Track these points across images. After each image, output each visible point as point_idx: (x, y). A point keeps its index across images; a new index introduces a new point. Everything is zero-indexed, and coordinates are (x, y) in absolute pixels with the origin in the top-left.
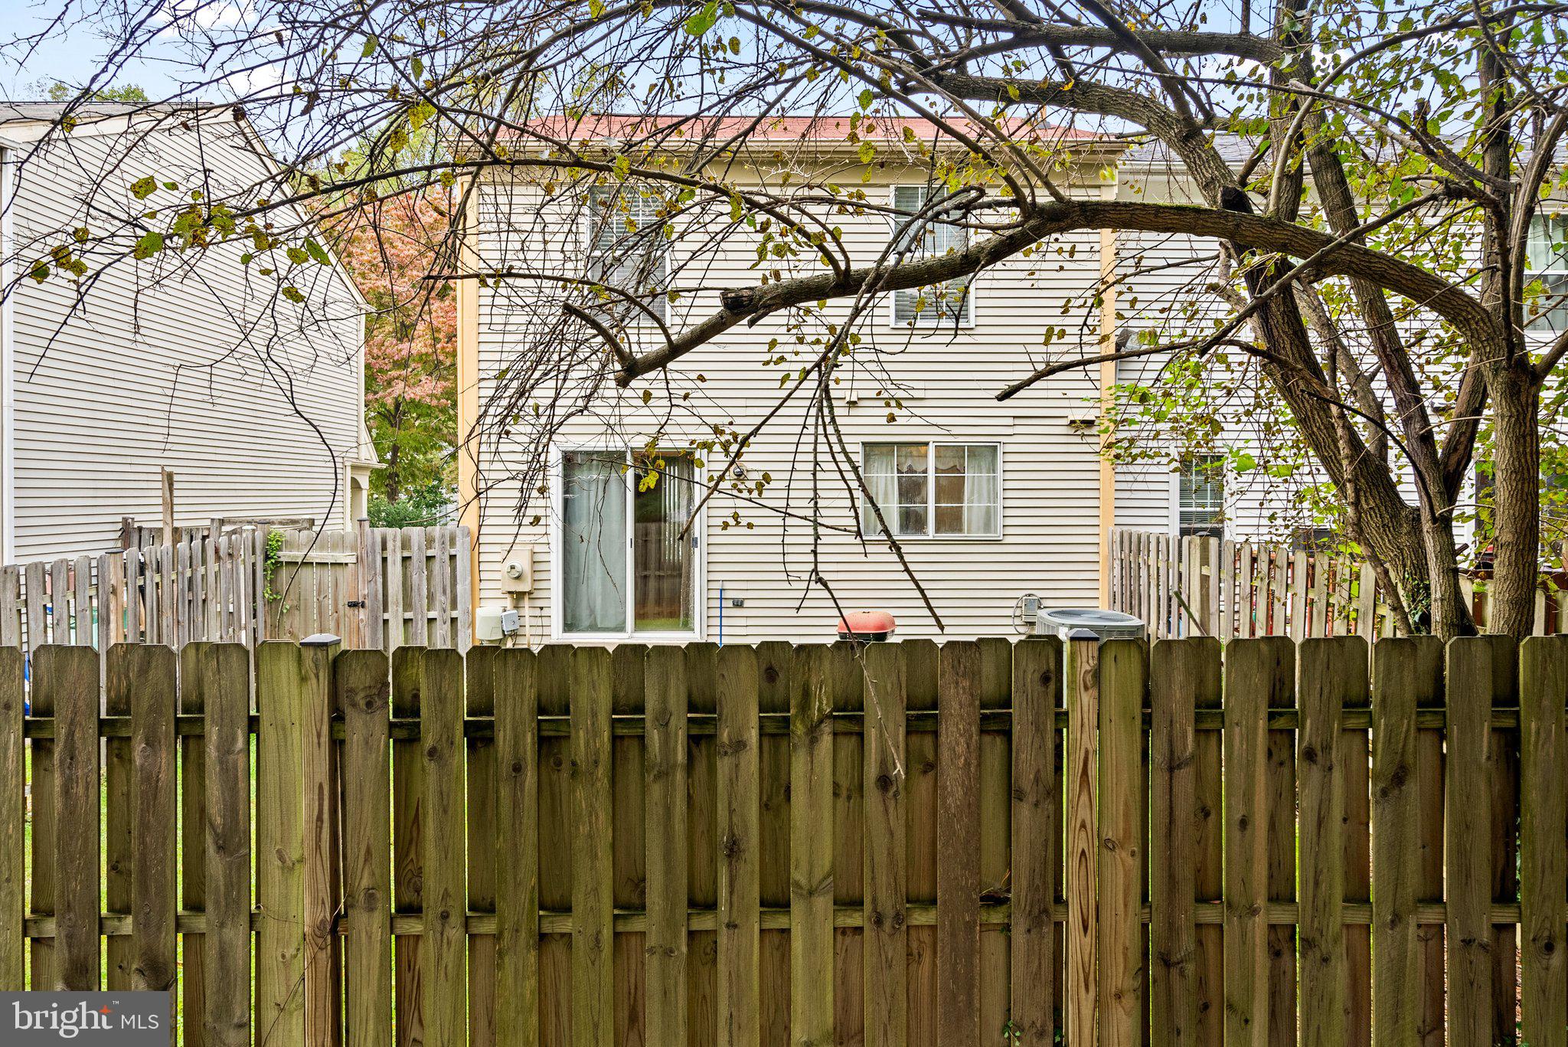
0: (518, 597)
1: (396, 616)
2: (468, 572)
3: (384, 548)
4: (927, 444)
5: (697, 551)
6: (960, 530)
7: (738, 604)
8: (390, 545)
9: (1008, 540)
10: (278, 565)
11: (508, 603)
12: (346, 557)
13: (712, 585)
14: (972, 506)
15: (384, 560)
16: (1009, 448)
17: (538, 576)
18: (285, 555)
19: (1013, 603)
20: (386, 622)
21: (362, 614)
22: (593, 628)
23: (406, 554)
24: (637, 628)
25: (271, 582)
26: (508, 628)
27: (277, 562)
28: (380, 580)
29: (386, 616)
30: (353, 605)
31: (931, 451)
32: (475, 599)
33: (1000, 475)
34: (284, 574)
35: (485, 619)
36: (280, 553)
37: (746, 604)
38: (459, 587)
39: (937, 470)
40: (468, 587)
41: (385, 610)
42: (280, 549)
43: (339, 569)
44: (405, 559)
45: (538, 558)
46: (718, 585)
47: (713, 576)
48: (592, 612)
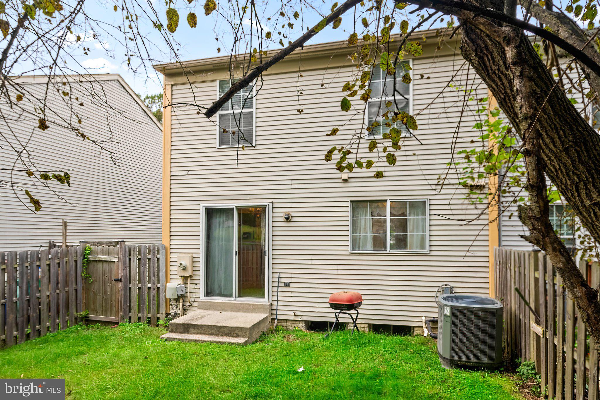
0: (185, 278)
1: (134, 286)
2: (164, 266)
3: (130, 255)
4: (386, 201)
5: (267, 257)
6: (405, 247)
7: (287, 285)
8: (132, 253)
9: (433, 253)
10: (89, 262)
11: (181, 281)
12: (114, 258)
13: (275, 275)
14: (412, 234)
15: (130, 260)
16: (433, 202)
17: (195, 269)
18: (92, 257)
19: (436, 289)
20: (130, 288)
21: (121, 285)
22: (220, 295)
23: (139, 257)
24: (240, 295)
25: (86, 269)
26: (180, 293)
27: (88, 260)
28: (128, 269)
29: (131, 286)
30: (117, 280)
31: (388, 204)
32: (167, 279)
33: (427, 217)
34: (92, 265)
35: (171, 289)
36: (90, 256)
37: (291, 285)
38: (160, 273)
39: (392, 215)
40: (164, 273)
41: (130, 283)
42: (89, 254)
43: (112, 264)
44: (139, 259)
45: (195, 260)
46: (277, 275)
47: (275, 270)
48: (220, 287)
